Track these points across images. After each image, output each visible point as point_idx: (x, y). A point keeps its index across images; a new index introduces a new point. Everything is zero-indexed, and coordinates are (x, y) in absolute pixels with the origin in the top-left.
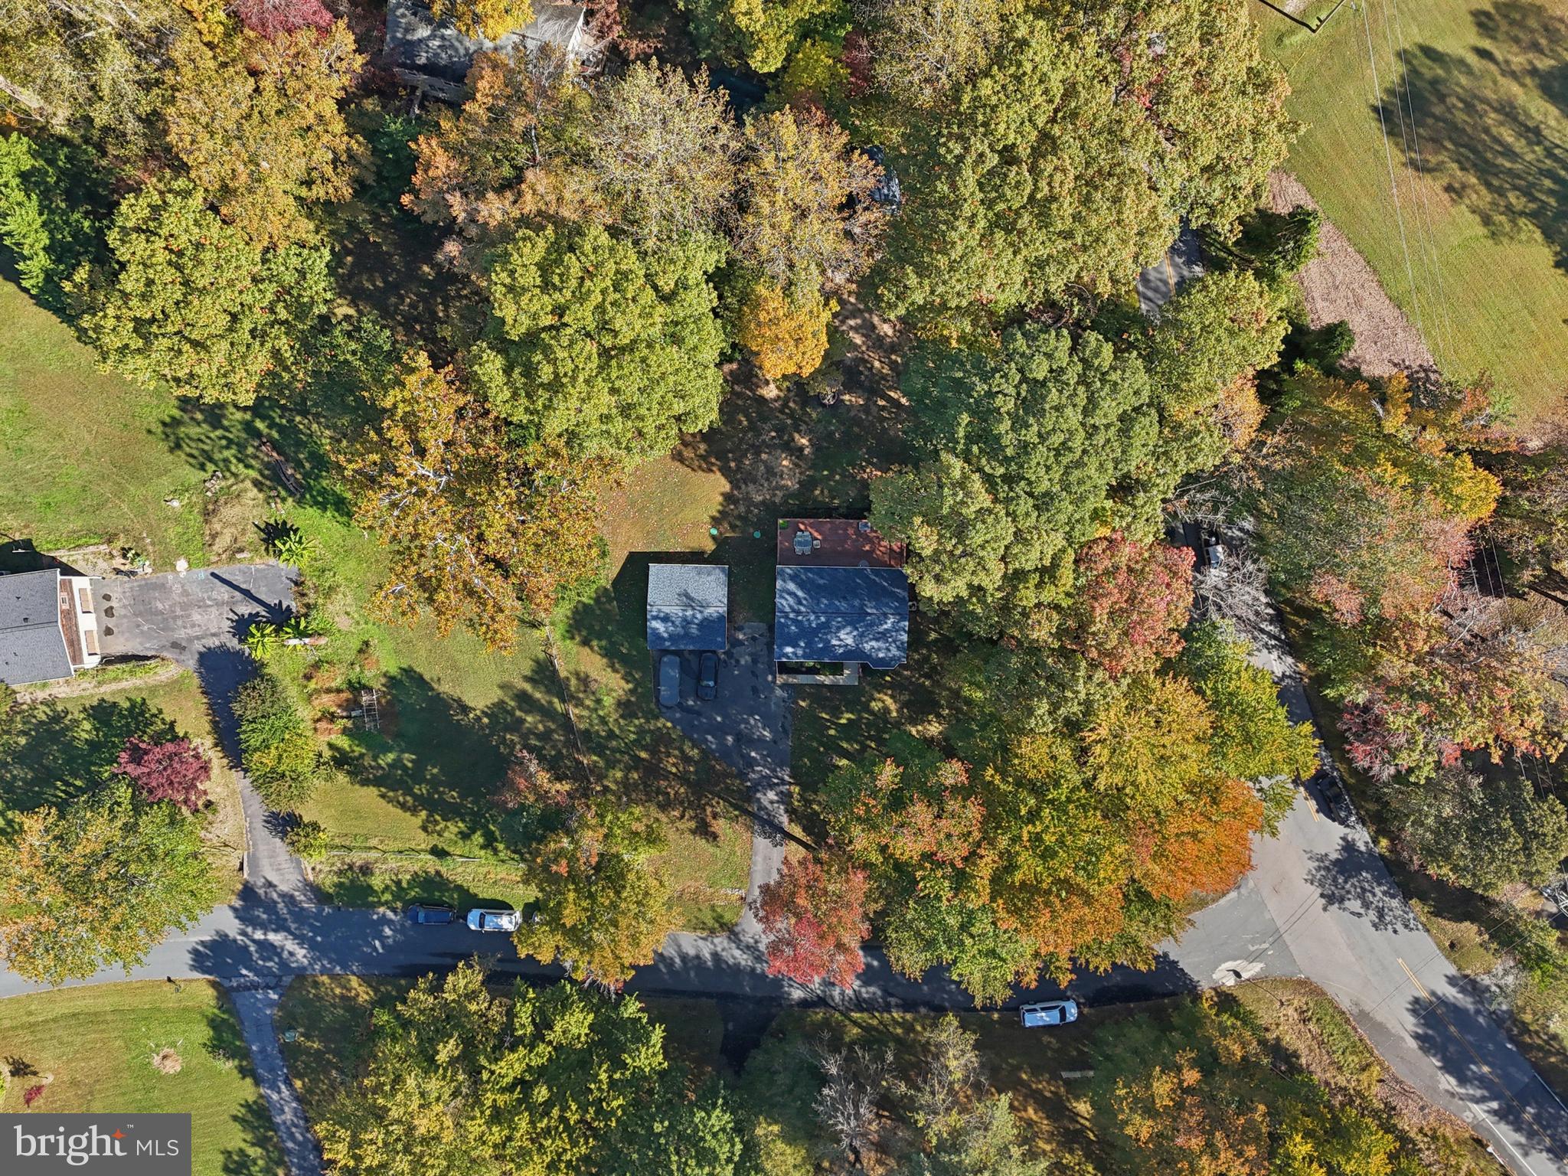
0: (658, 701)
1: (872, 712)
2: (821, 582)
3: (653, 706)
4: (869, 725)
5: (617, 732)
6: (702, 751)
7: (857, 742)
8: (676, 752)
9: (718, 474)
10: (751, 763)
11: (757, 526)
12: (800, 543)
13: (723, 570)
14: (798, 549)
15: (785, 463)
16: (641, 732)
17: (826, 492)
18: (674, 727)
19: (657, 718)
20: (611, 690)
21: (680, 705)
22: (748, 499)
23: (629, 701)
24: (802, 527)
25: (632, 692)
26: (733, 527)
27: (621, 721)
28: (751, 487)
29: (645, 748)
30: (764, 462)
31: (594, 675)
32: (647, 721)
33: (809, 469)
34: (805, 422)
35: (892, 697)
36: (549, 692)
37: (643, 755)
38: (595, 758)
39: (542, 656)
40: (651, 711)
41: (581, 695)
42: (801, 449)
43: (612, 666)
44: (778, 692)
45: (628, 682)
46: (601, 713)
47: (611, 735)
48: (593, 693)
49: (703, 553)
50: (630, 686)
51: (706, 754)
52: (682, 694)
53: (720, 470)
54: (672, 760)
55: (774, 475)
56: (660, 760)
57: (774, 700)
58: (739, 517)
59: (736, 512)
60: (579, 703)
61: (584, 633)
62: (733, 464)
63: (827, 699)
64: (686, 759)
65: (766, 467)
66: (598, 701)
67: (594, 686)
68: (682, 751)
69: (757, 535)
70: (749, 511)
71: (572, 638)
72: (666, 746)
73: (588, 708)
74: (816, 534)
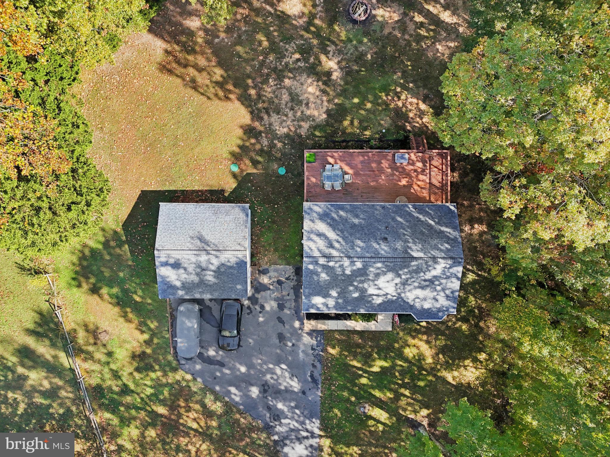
0: (176, 353)
1: (406, 360)
2: (356, 221)
3: (170, 358)
4: (403, 373)
5: (132, 386)
6: (226, 404)
7: (390, 390)
8: (197, 407)
9: (237, 104)
10: (277, 416)
11: (281, 161)
12: (329, 178)
13: (244, 209)
14: (328, 185)
15: (311, 89)
16: (158, 386)
17: (356, 123)
18: (195, 379)
19: (174, 370)
20: (125, 341)
21: (200, 355)
22: (270, 131)
23: (144, 353)
24: (331, 160)
25: (148, 343)
26: (255, 163)
27: (137, 375)
28: (274, 118)
29: (163, 402)
30: (289, 89)
31: (104, 325)
32: (165, 375)
33: (338, 95)
34: (333, 43)
35: (428, 342)
36: (53, 345)
37: (161, 410)
38: (107, 415)
39: (45, 307)
40: (169, 363)
41: (91, 348)
42: (329, 74)
43: (125, 316)
44: (307, 339)
45: (142, 332)
46: (113, 366)
47: (125, 390)
48: (104, 345)
49: (223, 191)
50: (146, 336)
51: (229, 407)
52: (203, 345)
53: (239, 99)
54: (193, 415)
55: (300, 102)
56: (180, 416)
57: (302, 347)
58: (261, 152)
59: (258, 147)
60: (89, 357)
61: (92, 280)
62: (253, 92)
63: (358, 346)
64: (209, 414)
65: (290, 94)
66: (110, 354)
67: (104, 337)
68: (204, 406)
69: (282, 171)
70: (272, 146)
71: (79, 286)
72: (186, 400)
73: (99, 361)
74: (347, 169)
